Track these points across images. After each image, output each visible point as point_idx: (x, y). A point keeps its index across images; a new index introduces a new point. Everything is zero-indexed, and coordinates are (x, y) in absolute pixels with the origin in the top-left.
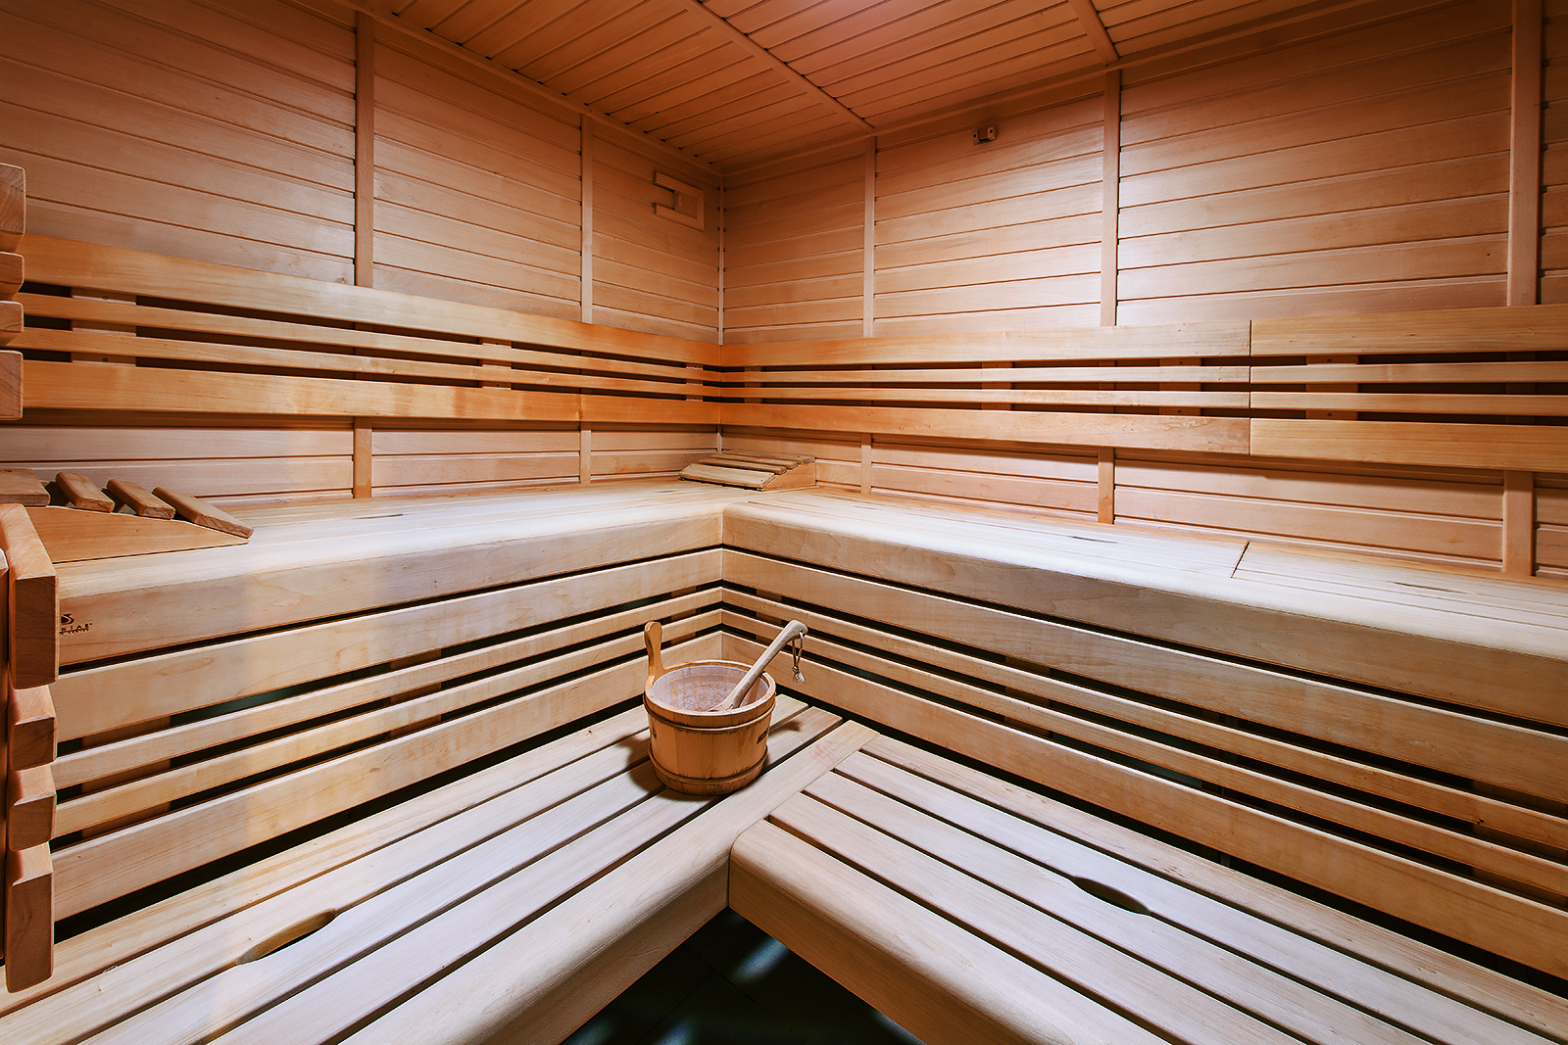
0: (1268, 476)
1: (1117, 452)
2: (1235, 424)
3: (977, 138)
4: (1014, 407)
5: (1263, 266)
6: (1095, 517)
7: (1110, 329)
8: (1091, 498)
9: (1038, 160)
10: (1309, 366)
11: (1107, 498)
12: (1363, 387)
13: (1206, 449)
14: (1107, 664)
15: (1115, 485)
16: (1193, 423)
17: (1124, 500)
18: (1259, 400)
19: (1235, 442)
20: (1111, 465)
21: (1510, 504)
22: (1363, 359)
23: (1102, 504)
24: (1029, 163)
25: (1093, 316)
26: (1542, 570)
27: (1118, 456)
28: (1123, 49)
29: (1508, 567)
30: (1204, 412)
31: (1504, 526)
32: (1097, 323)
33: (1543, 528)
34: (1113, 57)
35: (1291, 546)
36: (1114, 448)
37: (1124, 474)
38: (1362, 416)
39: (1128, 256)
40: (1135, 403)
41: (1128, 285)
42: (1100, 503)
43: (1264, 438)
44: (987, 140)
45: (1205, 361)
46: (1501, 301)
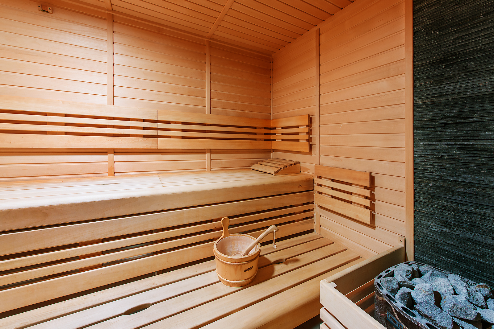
0: (162, 154)
1: (115, 150)
2: (154, 140)
3: (40, 8)
4: (66, 134)
5: (159, 95)
6: (107, 174)
7: (112, 106)
8: (105, 167)
9: (77, 32)
10: (171, 124)
11: (112, 167)
12: (183, 130)
13: (146, 148)
14: (127, 228)
15: (114, 162)
16: (142, 140)
17: (118, 167)
18: (160, 133)
19: (154, 145)
20: (113, 155)
21: (208, 155)
22: (183, 123)
23: (110, 169)
24: (72, 31)
25: (104, 100)
26: (212, 169)
27: (115, 152)
28: (115, 8)
29: (207, 170)
30: (145, 136)
31: (206, 161)
32: (106, 103)
33: (212, 160)
34: (110, 8)
35: (168, 173)
36: (114, 149)
37: (118, 158)
38: (183, 137)
39: (117, 81)
40: (122, 133)
41: (118, 92)
42: (109, 169)
43: (162, 144)
44: (47, 12)
45: (144, 121)
46: (205, 113)
